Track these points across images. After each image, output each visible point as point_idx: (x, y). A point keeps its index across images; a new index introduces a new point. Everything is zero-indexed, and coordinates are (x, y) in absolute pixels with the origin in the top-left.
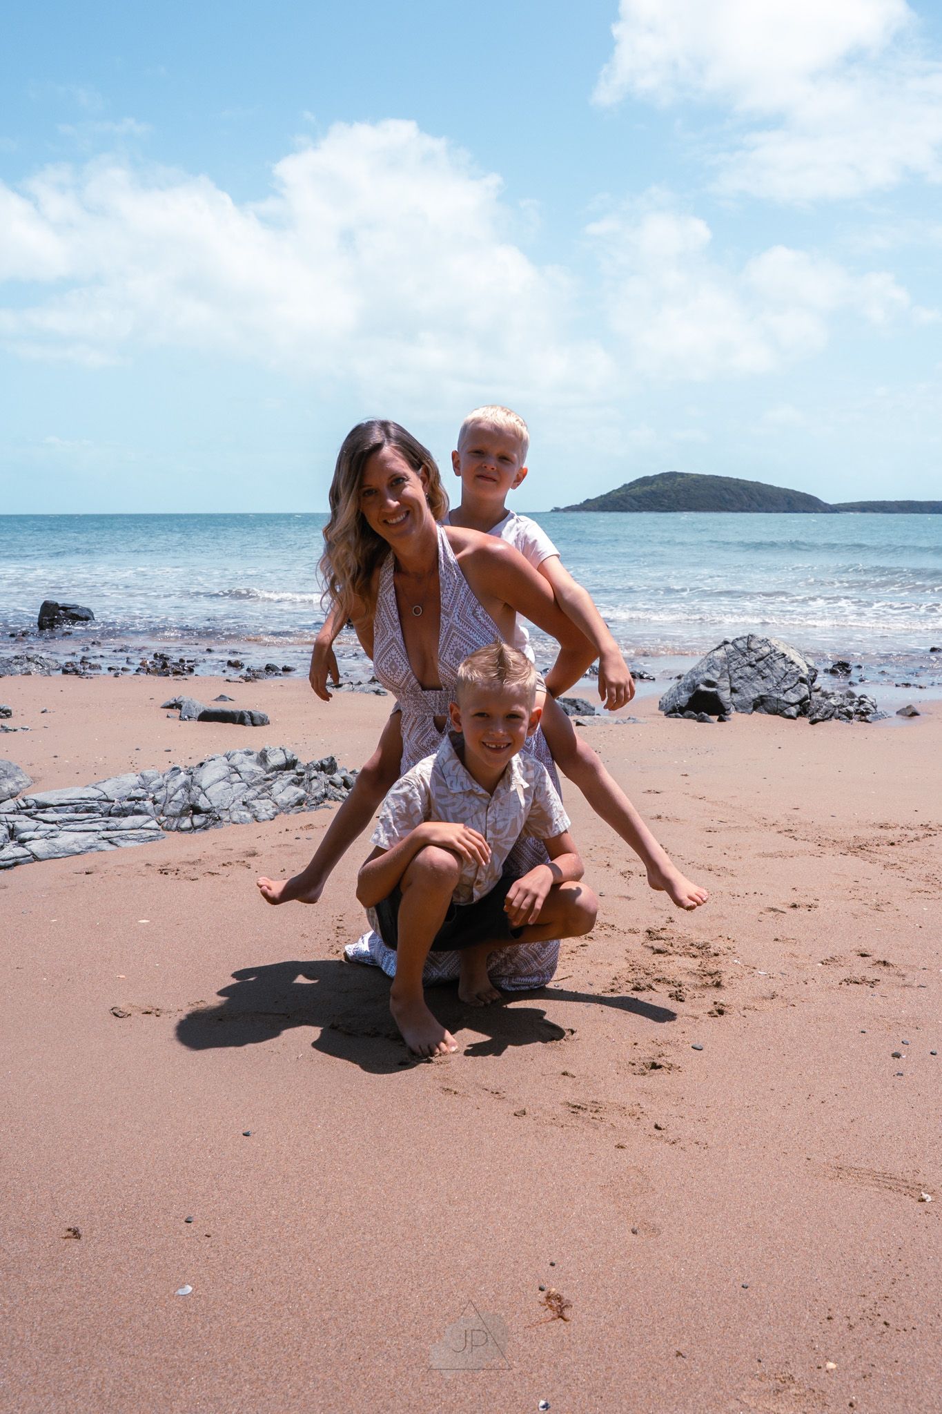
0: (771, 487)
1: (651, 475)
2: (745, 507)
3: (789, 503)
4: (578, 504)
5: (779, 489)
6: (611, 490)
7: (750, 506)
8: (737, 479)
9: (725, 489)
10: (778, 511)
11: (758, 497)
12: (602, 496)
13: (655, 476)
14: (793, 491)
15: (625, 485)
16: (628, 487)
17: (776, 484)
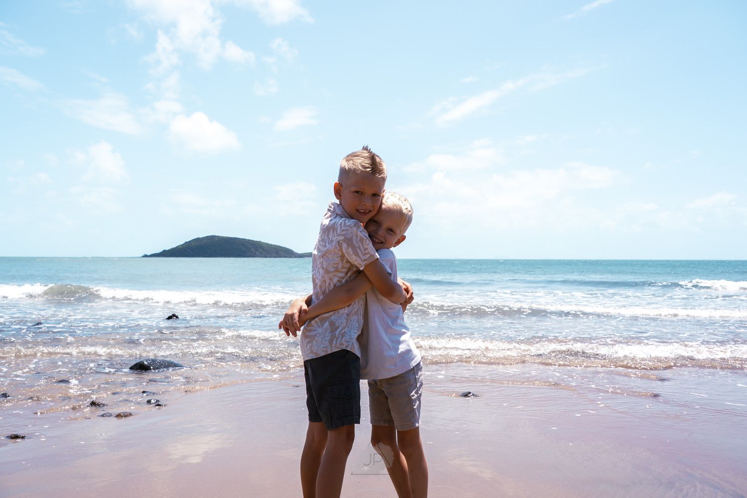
0: (267, 244)
1: (201, 237)
2: (252, 255)
3: (277, 253)
4: (158, 252)
5: (271, 245)
6: (178, 245)
7: (255, 254)
8: (249, 240)
9: (242, 245)
10: (270, 257)
11: (260, 249)
12: (172, 249)
13: (203, 238)
14: (279, 246)
15: (186, 242)
16: (188, 243)
17: (270, 243)
